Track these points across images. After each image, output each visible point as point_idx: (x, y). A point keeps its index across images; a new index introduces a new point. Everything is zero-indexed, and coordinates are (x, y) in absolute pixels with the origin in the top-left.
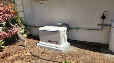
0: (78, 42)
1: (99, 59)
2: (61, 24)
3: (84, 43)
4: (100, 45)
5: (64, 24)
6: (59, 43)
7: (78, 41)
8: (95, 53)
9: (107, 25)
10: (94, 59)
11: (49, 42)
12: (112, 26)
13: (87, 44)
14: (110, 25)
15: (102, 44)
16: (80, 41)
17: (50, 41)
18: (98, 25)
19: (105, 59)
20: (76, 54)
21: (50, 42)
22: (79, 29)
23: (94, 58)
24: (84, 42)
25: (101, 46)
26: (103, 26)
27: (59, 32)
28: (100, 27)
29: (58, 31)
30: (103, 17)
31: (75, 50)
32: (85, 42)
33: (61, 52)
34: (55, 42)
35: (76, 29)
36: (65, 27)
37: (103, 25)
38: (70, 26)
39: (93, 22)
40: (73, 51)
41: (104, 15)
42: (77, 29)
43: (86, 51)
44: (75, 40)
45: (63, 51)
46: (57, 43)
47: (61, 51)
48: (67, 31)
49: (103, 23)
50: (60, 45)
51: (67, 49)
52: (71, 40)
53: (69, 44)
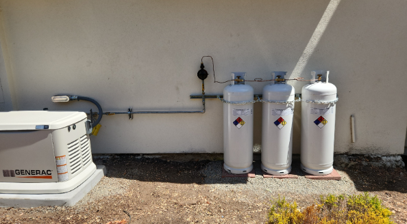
0: (139, 157)
1: (194, 202)
2: (65, 99)
3: (157, 159)
4: (203, 159)
5: (80, 98)
6: (54, 174)
7: (138, 155)
8: (187, 186)
9: (215, 97)
10: (181, 206)
11: (11, 178)
12: (225, 98)
13: (166, 162)
14: (222, 97)
15: (208, 154)
16: (144, 154)
17: (12, 171)
18: (192, 97)
19: (211, 200)
20: (123, 205)
21: (13, 176)
22: (135, 115)
23: (181, 203)
24: (157, 157)
25: (208, 161)
26: (204, 101)
27: (52, 131)
28: (197, 103)
29: (46, 127)
30: (203, 74)
31: (121, 191)
32: (161, 154)
33: (64, 209)
34: (38, 172)
35: (127, 116)
36: (77, 112)
37: (203, 97)
38: (106, 106)
39: (177, 89)
40: (114, 193)
41: (202, 66)
42: (131, 113)
43: (161, 186)
44: (128, 154)
45: (73, 204)
46: (46, 175)
47: (63, 203)
48: (88, 123)
49: (203, 91)
50: (59, 180)
51: (91, 193)
52: (111, 155)
53: (101, 171)
